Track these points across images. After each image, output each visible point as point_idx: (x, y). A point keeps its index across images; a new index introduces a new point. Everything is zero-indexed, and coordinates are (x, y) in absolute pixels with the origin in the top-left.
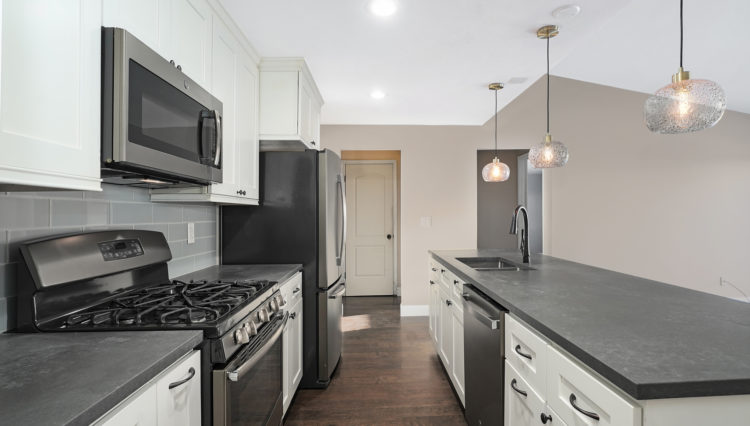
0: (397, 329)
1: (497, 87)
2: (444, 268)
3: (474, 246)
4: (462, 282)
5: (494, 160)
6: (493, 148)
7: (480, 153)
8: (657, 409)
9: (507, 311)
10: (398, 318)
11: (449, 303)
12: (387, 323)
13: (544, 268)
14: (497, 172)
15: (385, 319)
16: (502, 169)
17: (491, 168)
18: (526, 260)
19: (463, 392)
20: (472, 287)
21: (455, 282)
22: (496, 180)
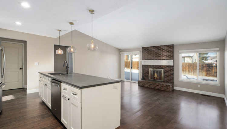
0: (26, 97)
1: (60, 31)
2: (44, 76)
3: (54, 71)
4: (50, 79)
5: (59, 49)
6: (59, 45)
7: (55, 46)
8: (83, 90)
9: (62, 82)
10: (26, 94)
11: (46, 85)
12: (21, 96)
13: (73, 74)
14: (60, 52)
15: (20, 95)
16: (61, 51)
17: (58, 51)
18: (67, 73)
19: (51, 106)
20: (53, 79)
21: (48, 79)
22: (60, 54)
